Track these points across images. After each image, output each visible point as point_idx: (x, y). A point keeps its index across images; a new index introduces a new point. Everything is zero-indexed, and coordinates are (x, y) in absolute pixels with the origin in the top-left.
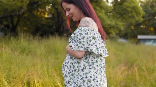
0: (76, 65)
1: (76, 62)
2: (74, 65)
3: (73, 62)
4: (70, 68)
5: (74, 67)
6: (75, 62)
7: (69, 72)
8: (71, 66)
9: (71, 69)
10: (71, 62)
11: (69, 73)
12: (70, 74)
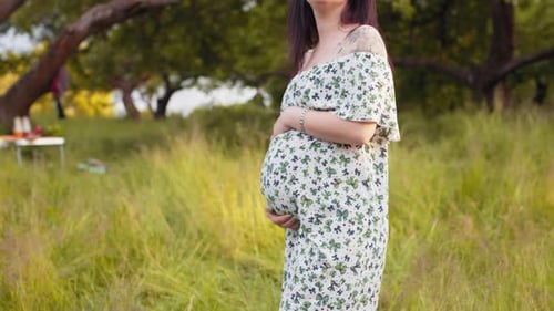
0: (338, 168)
1: (338, 157)
2: (333, 167)
3: (325, 157)
4: (316, 176)
5: (331, 172)
6: (334, 159)
7: (315, 187)
8: (322, 168)
9: (320, 179)
10: (320, 159)
11: (314, 192)
12: (318, 193)
